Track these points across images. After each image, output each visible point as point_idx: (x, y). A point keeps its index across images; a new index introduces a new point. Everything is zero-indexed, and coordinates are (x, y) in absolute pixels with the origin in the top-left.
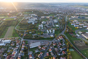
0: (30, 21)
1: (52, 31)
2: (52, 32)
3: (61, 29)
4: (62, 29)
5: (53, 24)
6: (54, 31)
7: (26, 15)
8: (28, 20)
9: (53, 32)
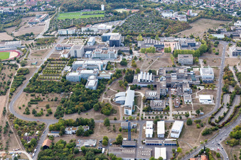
0: (80, 67)
1: (168, 126)
2: (166, 135)
3: (217, 118)
4: (221, 119)
5: (185, 89)
6: (178, 126)
7: (64, 32)
8: (71, 60)
9: (172, 135)
